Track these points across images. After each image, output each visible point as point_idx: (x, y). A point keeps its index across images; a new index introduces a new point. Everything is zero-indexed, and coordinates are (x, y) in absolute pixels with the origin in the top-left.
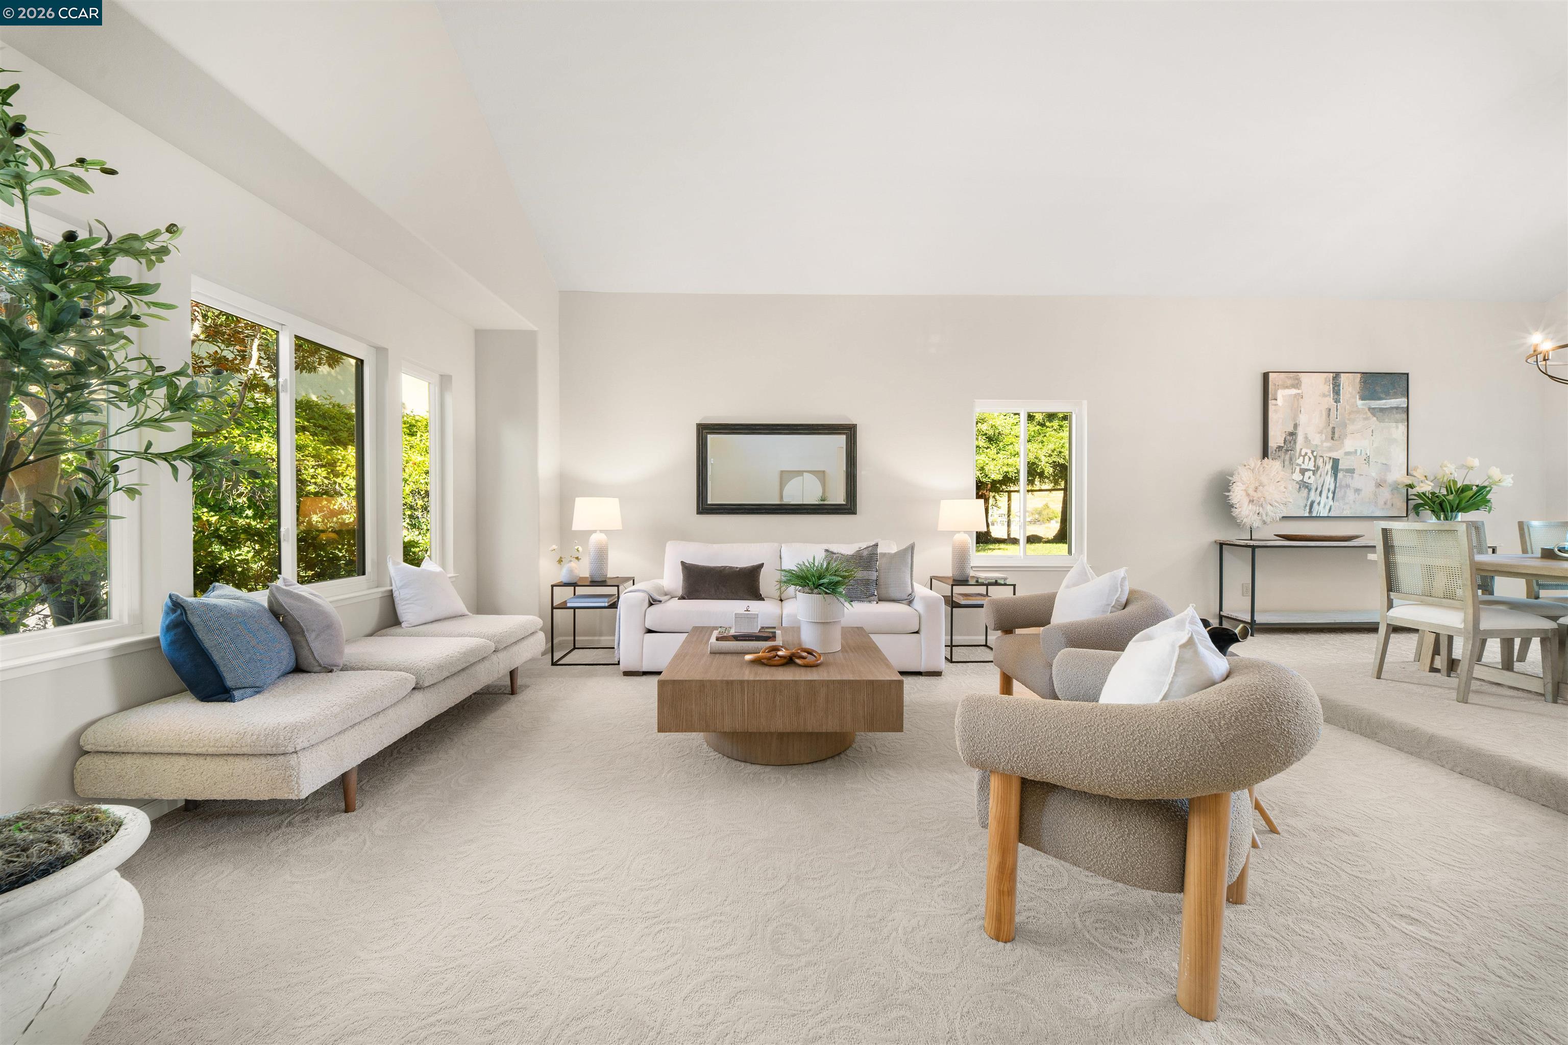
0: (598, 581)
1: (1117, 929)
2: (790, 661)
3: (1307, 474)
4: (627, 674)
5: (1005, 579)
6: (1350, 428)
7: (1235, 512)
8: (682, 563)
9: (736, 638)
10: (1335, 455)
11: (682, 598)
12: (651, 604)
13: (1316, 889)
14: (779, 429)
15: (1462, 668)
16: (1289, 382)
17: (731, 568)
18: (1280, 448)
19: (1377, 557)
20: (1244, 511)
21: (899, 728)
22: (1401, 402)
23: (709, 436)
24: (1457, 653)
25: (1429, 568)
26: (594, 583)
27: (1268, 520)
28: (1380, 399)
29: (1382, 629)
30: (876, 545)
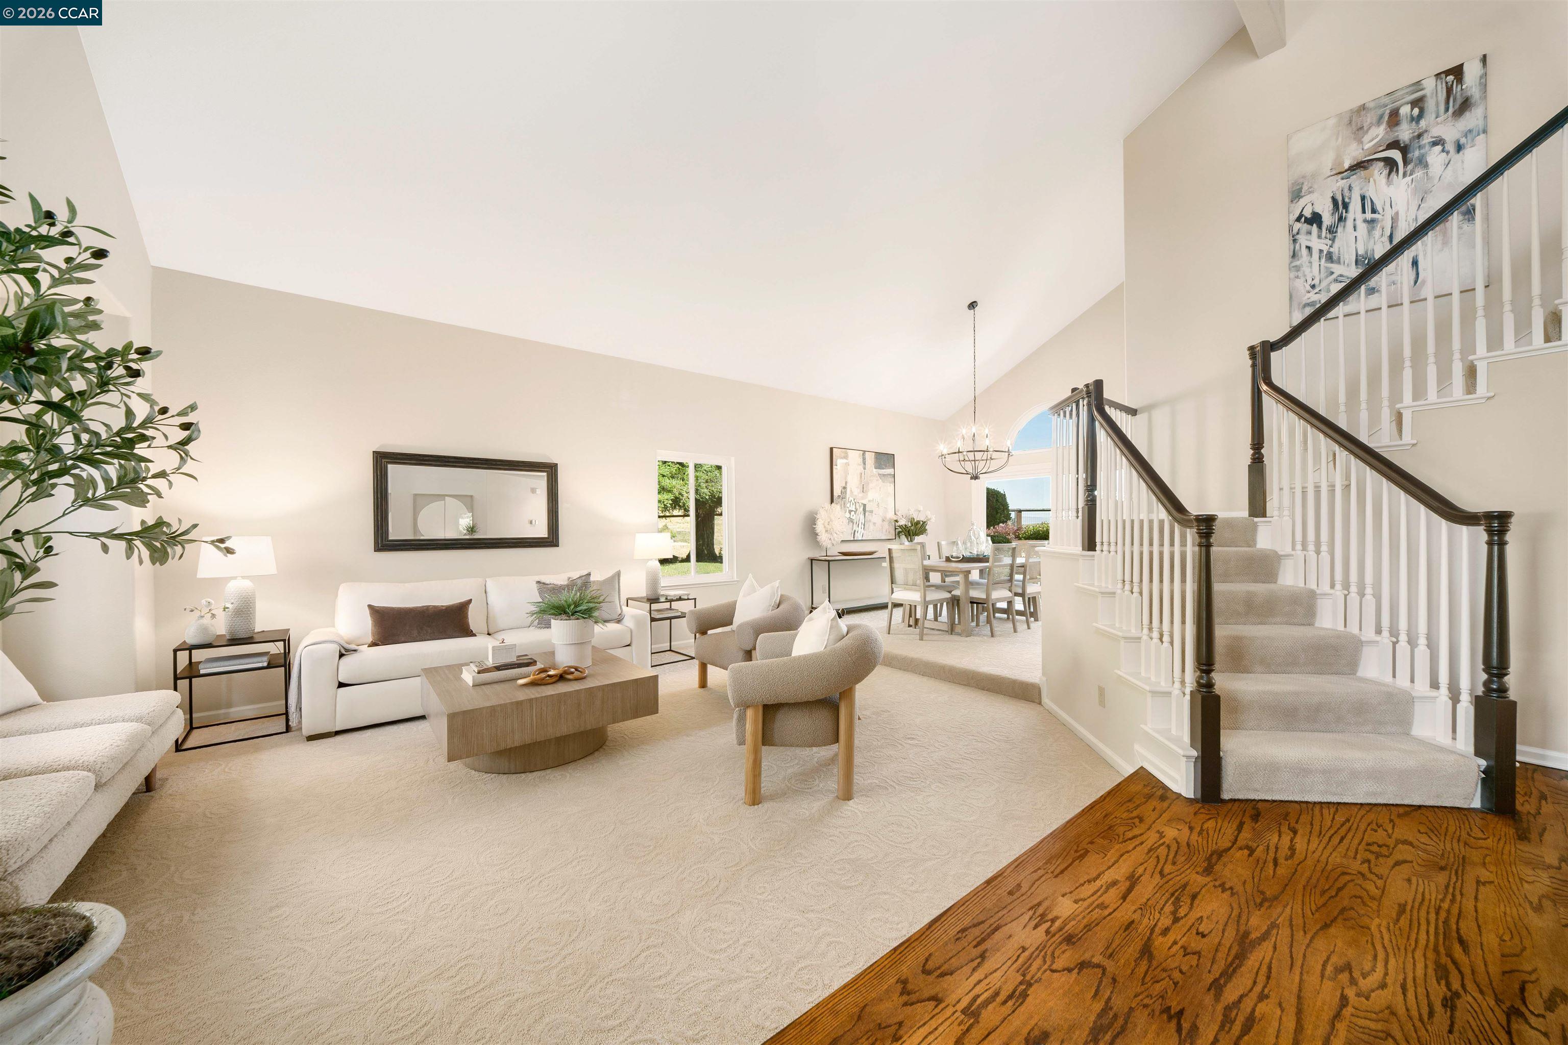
0: (240, 639)
1: (806, 781)
2: (561, 678)
3: (853, 513)
4: (311, 738)
5: (688, 595)
6: (871, 485)
7: (819, 538)
8: (370, 606)
9: (498, 668)
10: (864, 502)
11: (374, 644)
12: (341, 655)
13: (878, 738)
14: (477, 463)
15: (920, 623)
16: (843, 455)
17: (434, 607)
18: (839, 496)
19: (886, 564)
20: (823, 537)
21: (655, 711)
22: (891, 471)
23: (389, 466)
24: (918, 616)
25: (906, 569)
26: (234, 641)
27: (835, 543)
28: (883, 469)
29: (890, 606)
30: (589, 574)
